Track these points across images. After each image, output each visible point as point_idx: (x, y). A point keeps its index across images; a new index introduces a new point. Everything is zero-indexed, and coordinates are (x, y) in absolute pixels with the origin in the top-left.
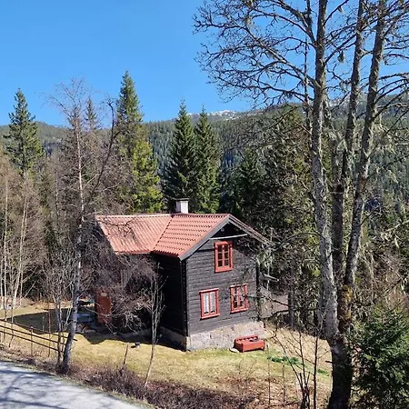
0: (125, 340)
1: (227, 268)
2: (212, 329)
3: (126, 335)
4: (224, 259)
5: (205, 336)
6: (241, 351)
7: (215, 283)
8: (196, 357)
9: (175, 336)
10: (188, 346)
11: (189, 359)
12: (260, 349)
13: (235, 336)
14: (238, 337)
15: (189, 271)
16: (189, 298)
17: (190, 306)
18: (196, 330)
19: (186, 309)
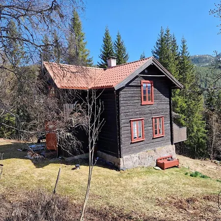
0: (67, 163)
1: (150, 102)
2: (140, 152)
3: (69, 159)
4: (147, 95)
5: (135, 157)
6: (163, 169)
7: (141, 114)
8: (130, 176)
9: (110, 158)
10: (122, 166)
11: (124, 178)
12: (175, 167)
13: (157, 157)
14: (158, 157)
15: (122, 102)
16: (122, 126)
17: (122, 132)
18: (127, 153)
19: (119, 135)
